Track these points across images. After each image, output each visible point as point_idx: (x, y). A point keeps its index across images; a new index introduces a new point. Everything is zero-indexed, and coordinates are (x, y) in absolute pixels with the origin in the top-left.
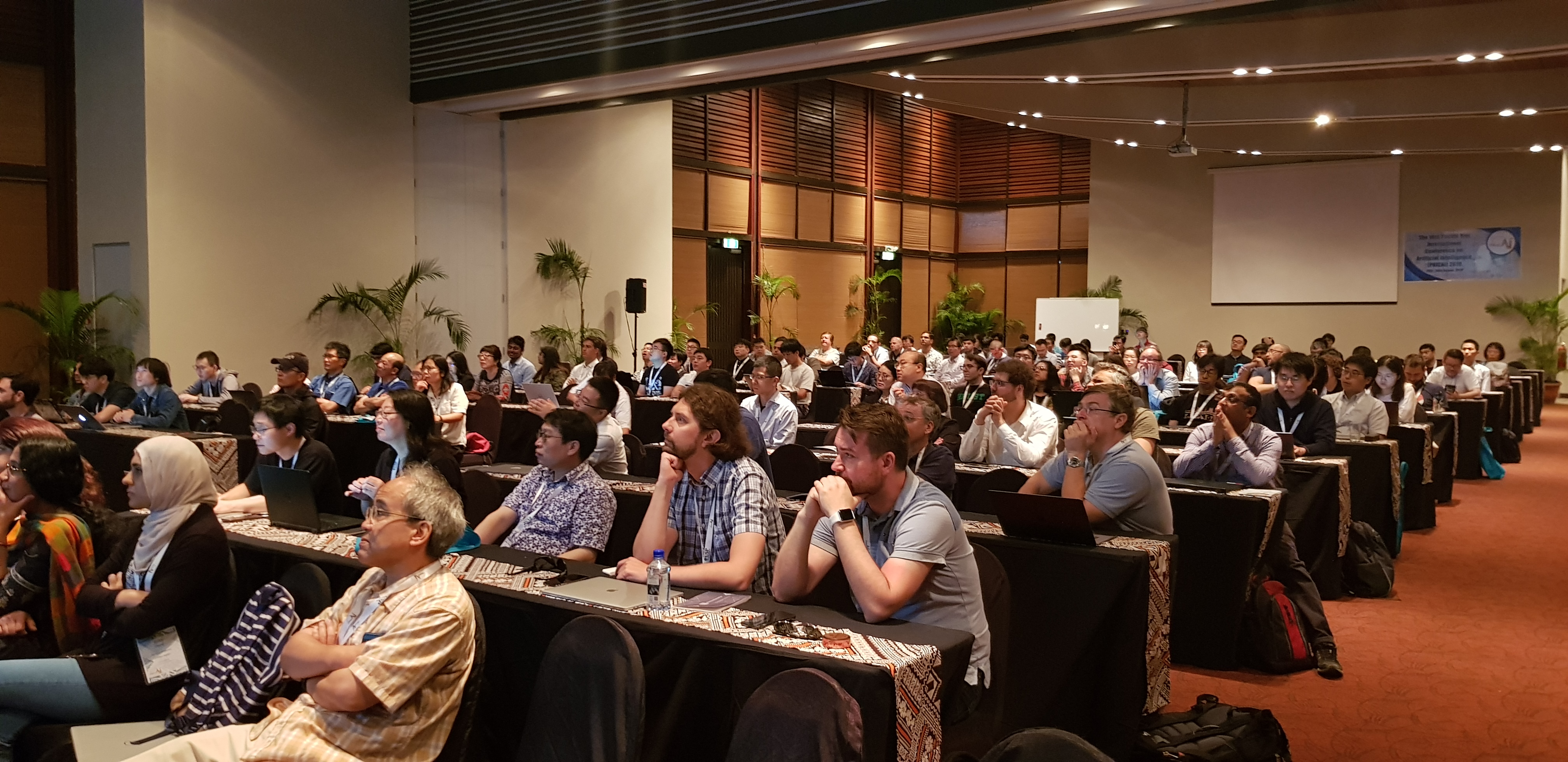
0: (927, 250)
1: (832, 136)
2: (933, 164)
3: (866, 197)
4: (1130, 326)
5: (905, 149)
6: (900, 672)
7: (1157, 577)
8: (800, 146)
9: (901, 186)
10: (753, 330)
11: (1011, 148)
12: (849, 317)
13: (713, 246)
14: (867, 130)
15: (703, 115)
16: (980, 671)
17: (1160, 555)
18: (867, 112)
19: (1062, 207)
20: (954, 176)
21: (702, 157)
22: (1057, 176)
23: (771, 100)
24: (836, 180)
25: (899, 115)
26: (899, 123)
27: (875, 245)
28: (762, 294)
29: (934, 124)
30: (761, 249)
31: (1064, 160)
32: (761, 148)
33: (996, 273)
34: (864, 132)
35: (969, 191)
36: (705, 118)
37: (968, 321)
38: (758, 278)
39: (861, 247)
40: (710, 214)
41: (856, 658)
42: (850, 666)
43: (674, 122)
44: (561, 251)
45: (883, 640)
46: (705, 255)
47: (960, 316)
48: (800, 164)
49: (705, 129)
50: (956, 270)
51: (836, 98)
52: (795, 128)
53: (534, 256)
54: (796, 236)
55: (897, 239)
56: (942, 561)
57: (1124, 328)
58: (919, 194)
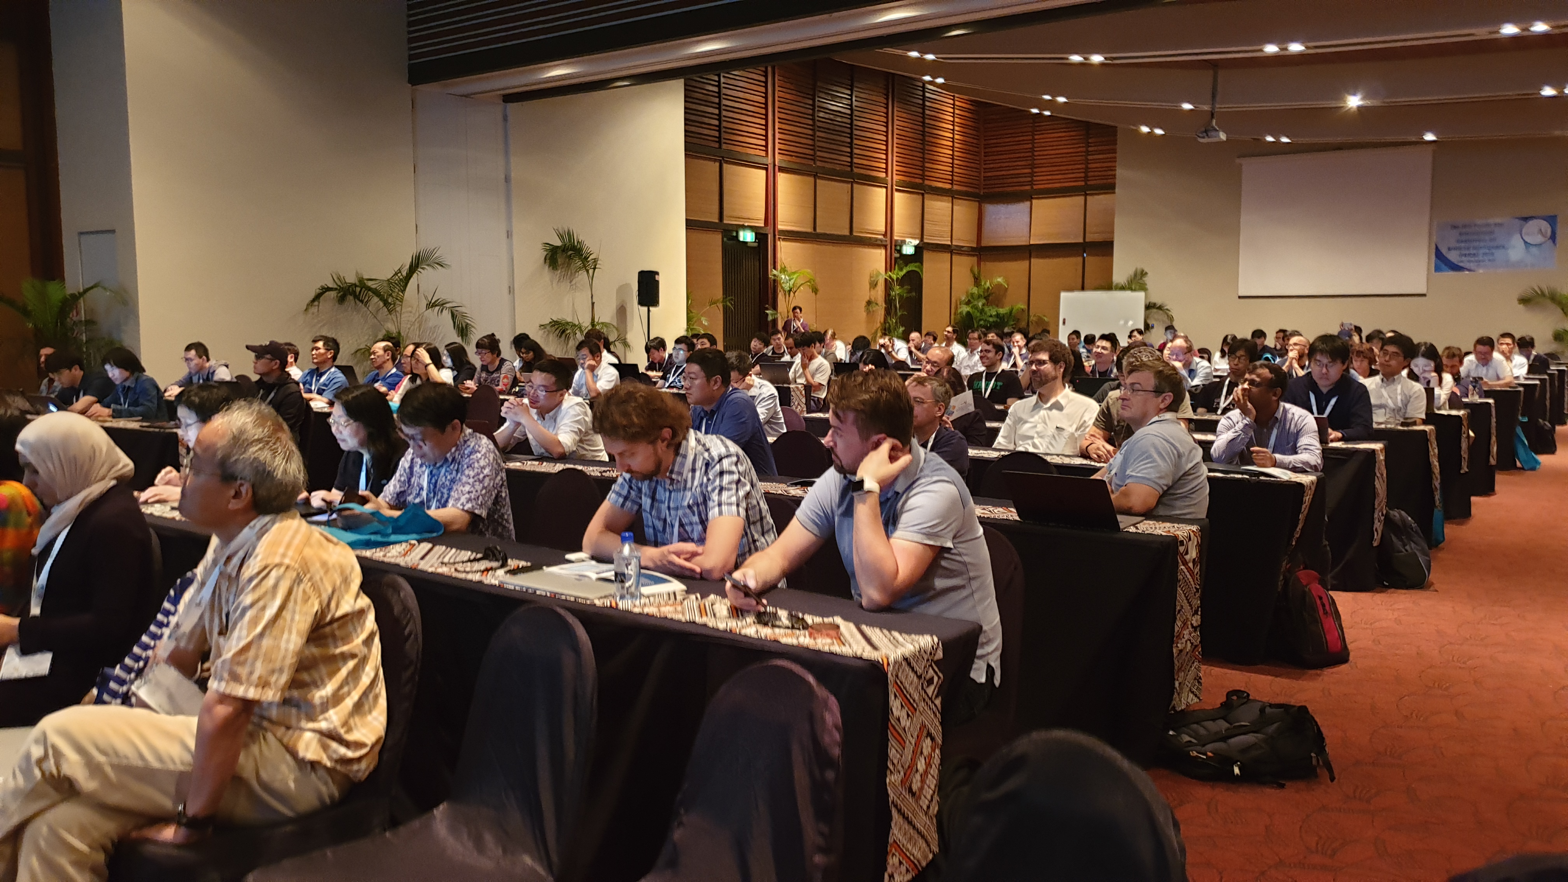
0: (949, 243)
1: (851, 124)
2: (956, 153)
3: (886, 188)
4: (1156, 320)
5: (927, 138)
6: (894, 667)
7: (1187, 563)
8: (818, 134)
9: (923, 177)
10: (770, 325)
11: (1036, 137)
12: (868, 312)
13: (729, 239)
14: (887, 118)
15: (717, 100)
16: (989, 666)
17: (1190, 539)
18: (887, 99)
19: (1088, 197)
20: (978, 166)
21: (717, 145)
22: (1083, 166)
23: (788, 85)
24: (855, 170)
25: (921, 102)
26: (920, 110)
27: (896, 238)
28: (779, 288)
29: (957, 112)
30: (778, 243)
31: (1090, 149)
32: (777, 135)
33: (1018, 267)
34: (885, 120)
35: (992, 182)
36: (719, 104)
37: (991, 316)
38: (775, 272)
39: (881, 240)
40: (725, 205)
41: (846, 650)
42: (837, 660)
43: (685, 108)
44: (570, 241)
45: (877, 630)
46: (720, 249)
47: (982, 311)
48: (819, 153)
49: (719, 115)
50: (979, 265)
51: (856, 84)
52: (813, 115)
53: (540, 246)
54: (815, 229)
55: (918, 231)
56: (949, 544)
57: (1150, 322)
58: (940, 185)
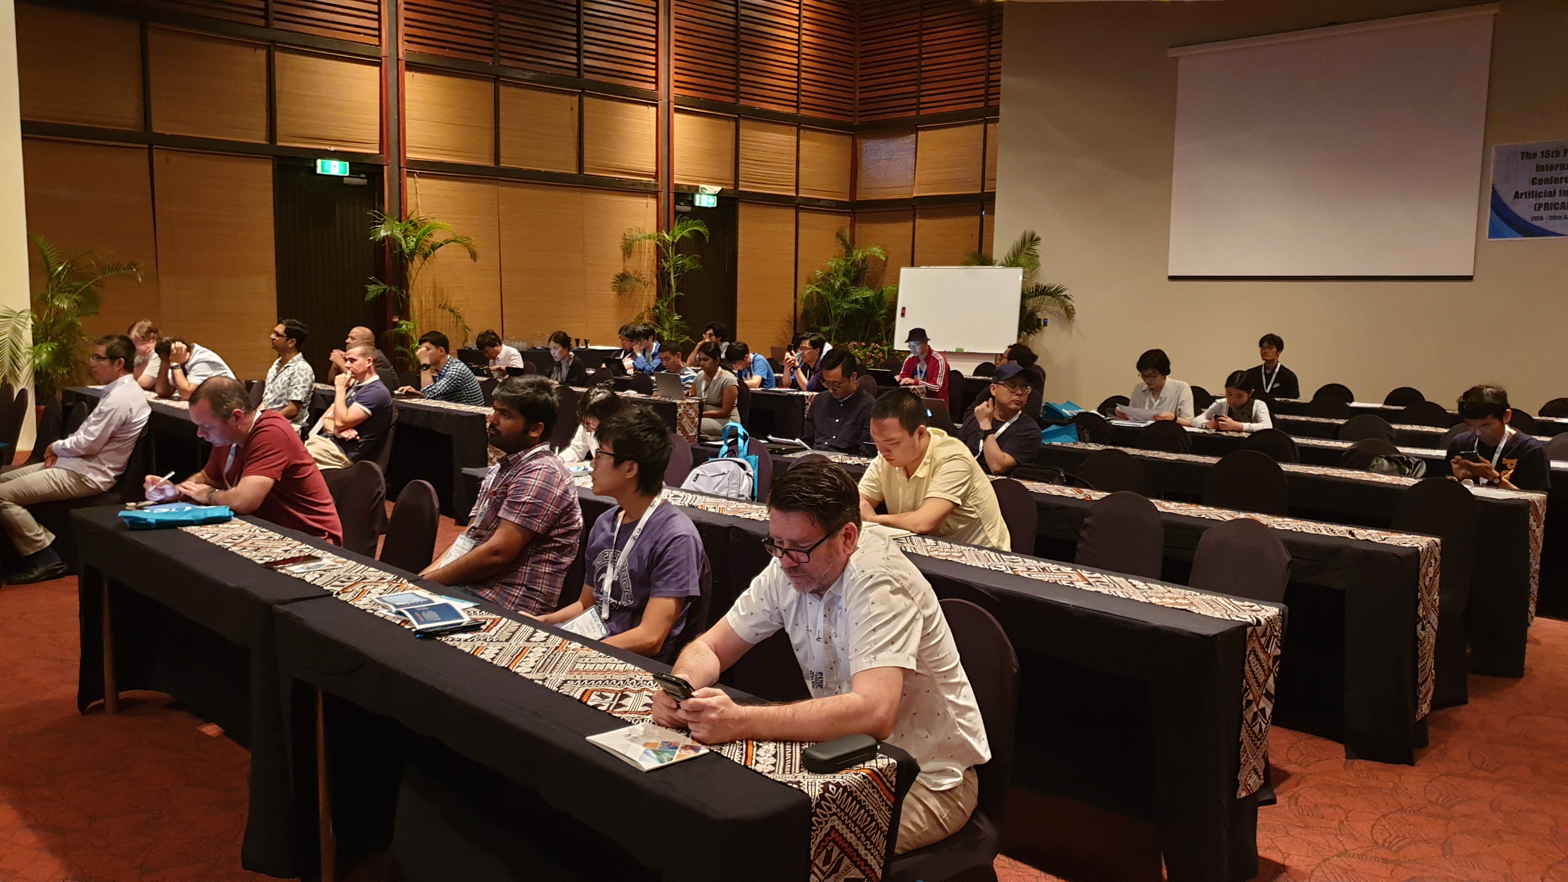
0: (794, 194)
2: (804, 63)
3: (656, 106)
4: (1050, 313)
5: (743, 37)
9: (736, 94)
12: (621, 291)
13: (291, 170)
19: (989, 126)
20: (851, 84)
21: (259, 21)
22: (984, 79)
24: (588, 76)
27: (677, 182)
30: (409, 181)
31: (992, 52)
33: (901, 230)
39: (647, 184)
40: (281, 118)
46: (271, 186)
48: (503, 46)
50: (852, 226)
54: (498, 161)
55: (727, 173)
57: (1042, 316)
58: (774, 108)
